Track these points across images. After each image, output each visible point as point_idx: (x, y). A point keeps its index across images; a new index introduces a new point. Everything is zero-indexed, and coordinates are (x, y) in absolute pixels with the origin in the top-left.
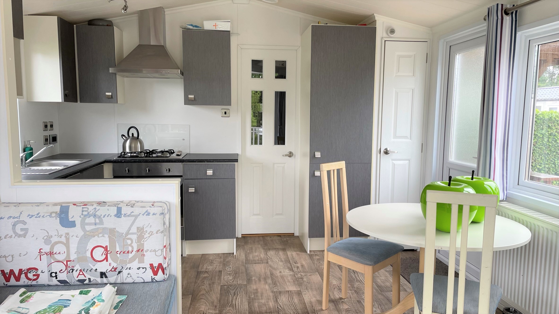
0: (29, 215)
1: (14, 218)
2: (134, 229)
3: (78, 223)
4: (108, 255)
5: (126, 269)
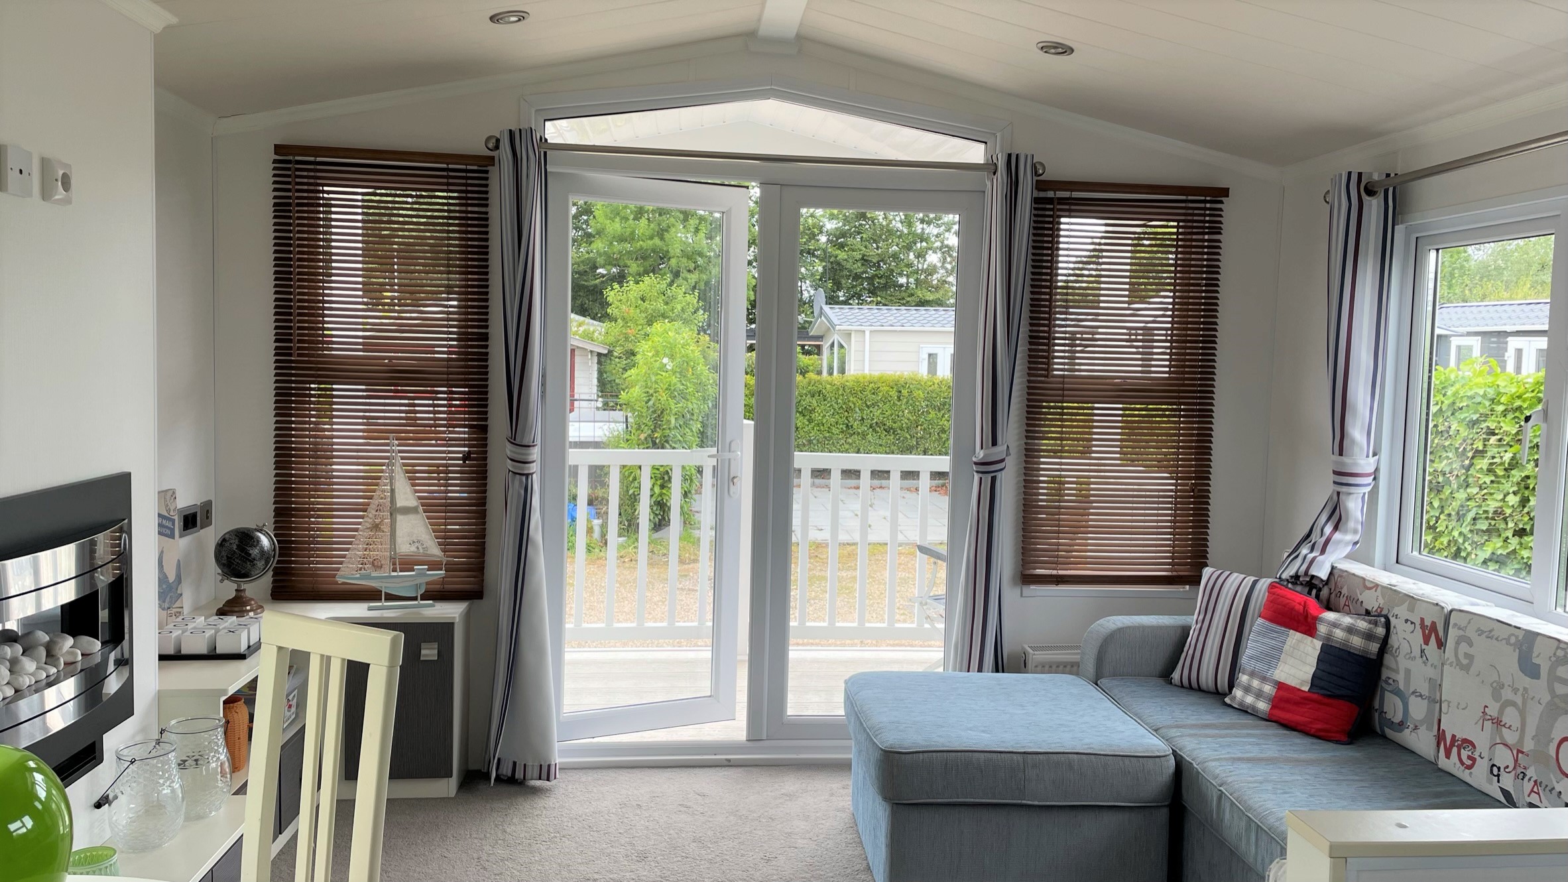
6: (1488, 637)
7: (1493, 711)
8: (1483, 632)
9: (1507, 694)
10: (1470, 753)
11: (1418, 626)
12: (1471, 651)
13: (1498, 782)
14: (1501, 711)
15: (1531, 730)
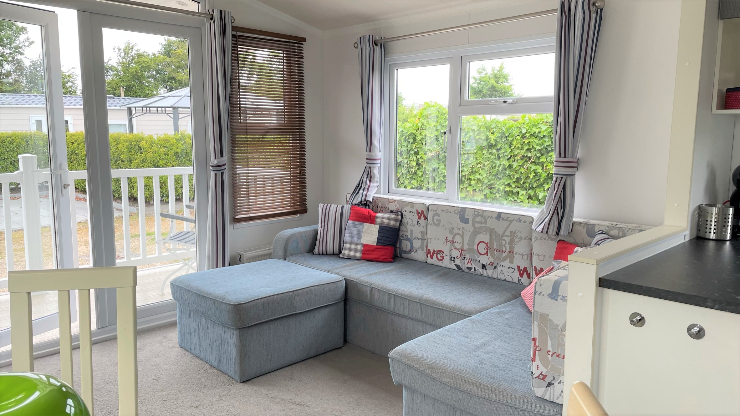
6: (446, 212)
7: (450, 238)
8: (444, 211)
9: (456, 231)
10: (441, 255)
11: (416, 213)
12: (439, 218)
13: (454, 262)
14: (454, 237)
15: (466, 242)
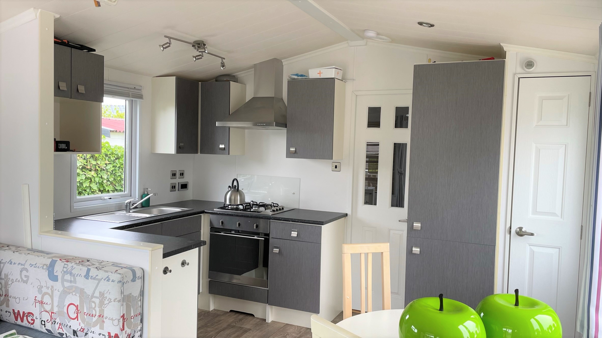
0: (30, 264)
1: (21, 265)
2: (97, 294)
3: (60, 278)
4: (79, 314)
5: (90, 332)
